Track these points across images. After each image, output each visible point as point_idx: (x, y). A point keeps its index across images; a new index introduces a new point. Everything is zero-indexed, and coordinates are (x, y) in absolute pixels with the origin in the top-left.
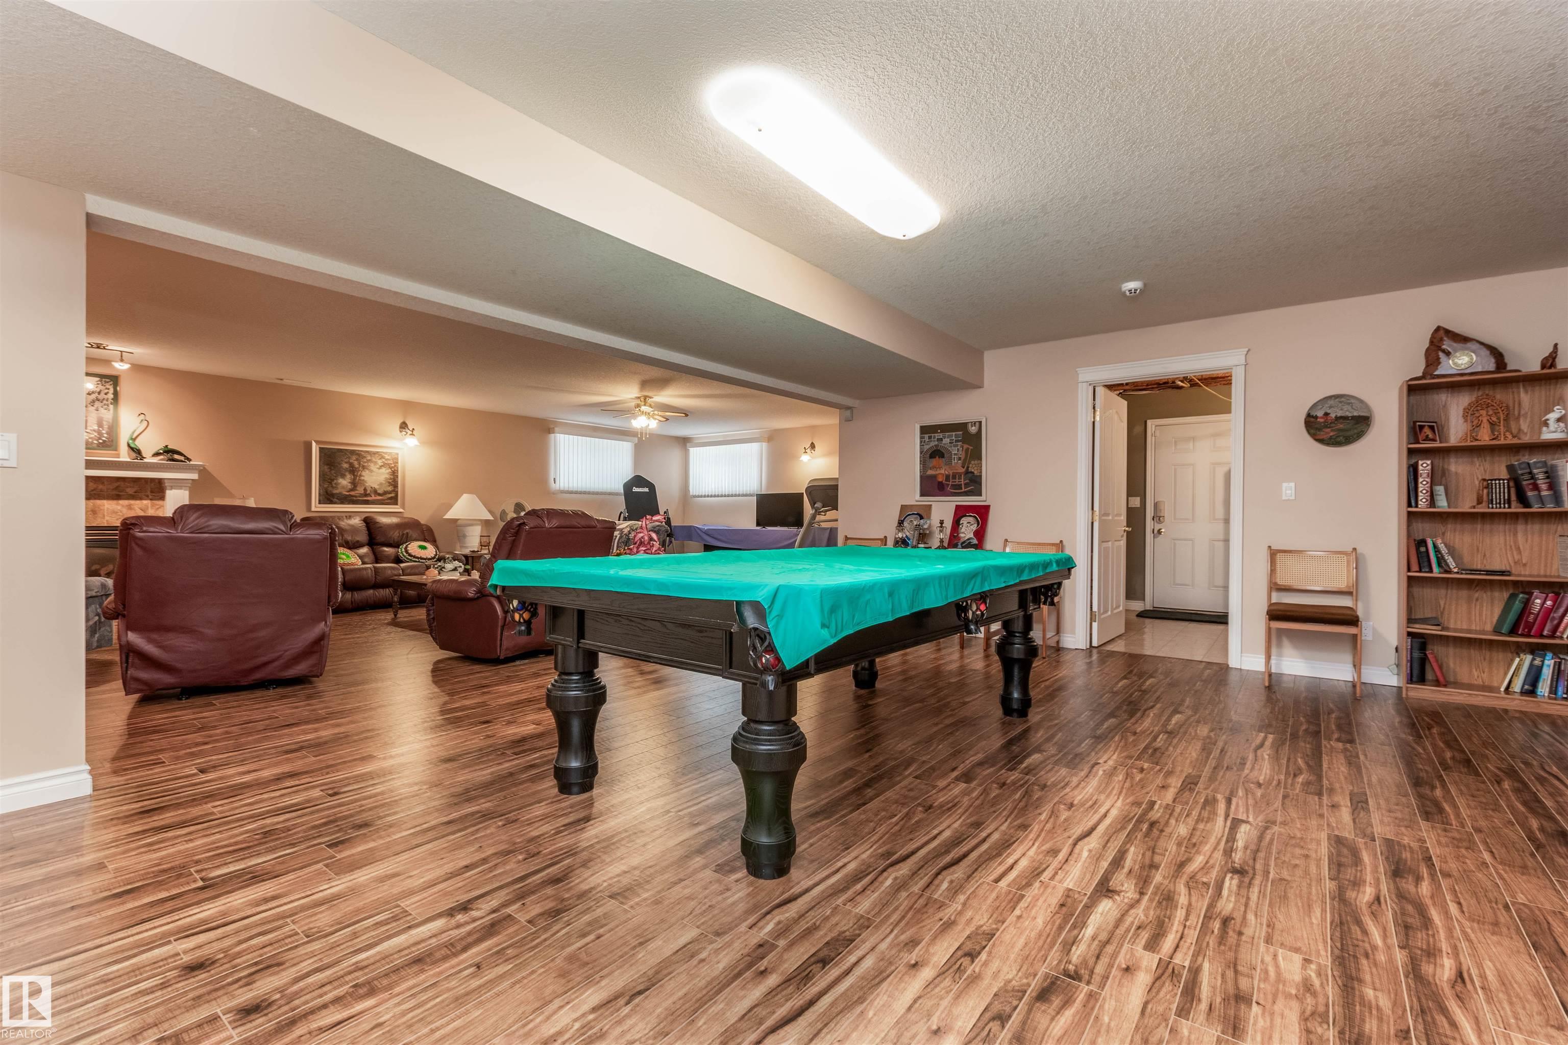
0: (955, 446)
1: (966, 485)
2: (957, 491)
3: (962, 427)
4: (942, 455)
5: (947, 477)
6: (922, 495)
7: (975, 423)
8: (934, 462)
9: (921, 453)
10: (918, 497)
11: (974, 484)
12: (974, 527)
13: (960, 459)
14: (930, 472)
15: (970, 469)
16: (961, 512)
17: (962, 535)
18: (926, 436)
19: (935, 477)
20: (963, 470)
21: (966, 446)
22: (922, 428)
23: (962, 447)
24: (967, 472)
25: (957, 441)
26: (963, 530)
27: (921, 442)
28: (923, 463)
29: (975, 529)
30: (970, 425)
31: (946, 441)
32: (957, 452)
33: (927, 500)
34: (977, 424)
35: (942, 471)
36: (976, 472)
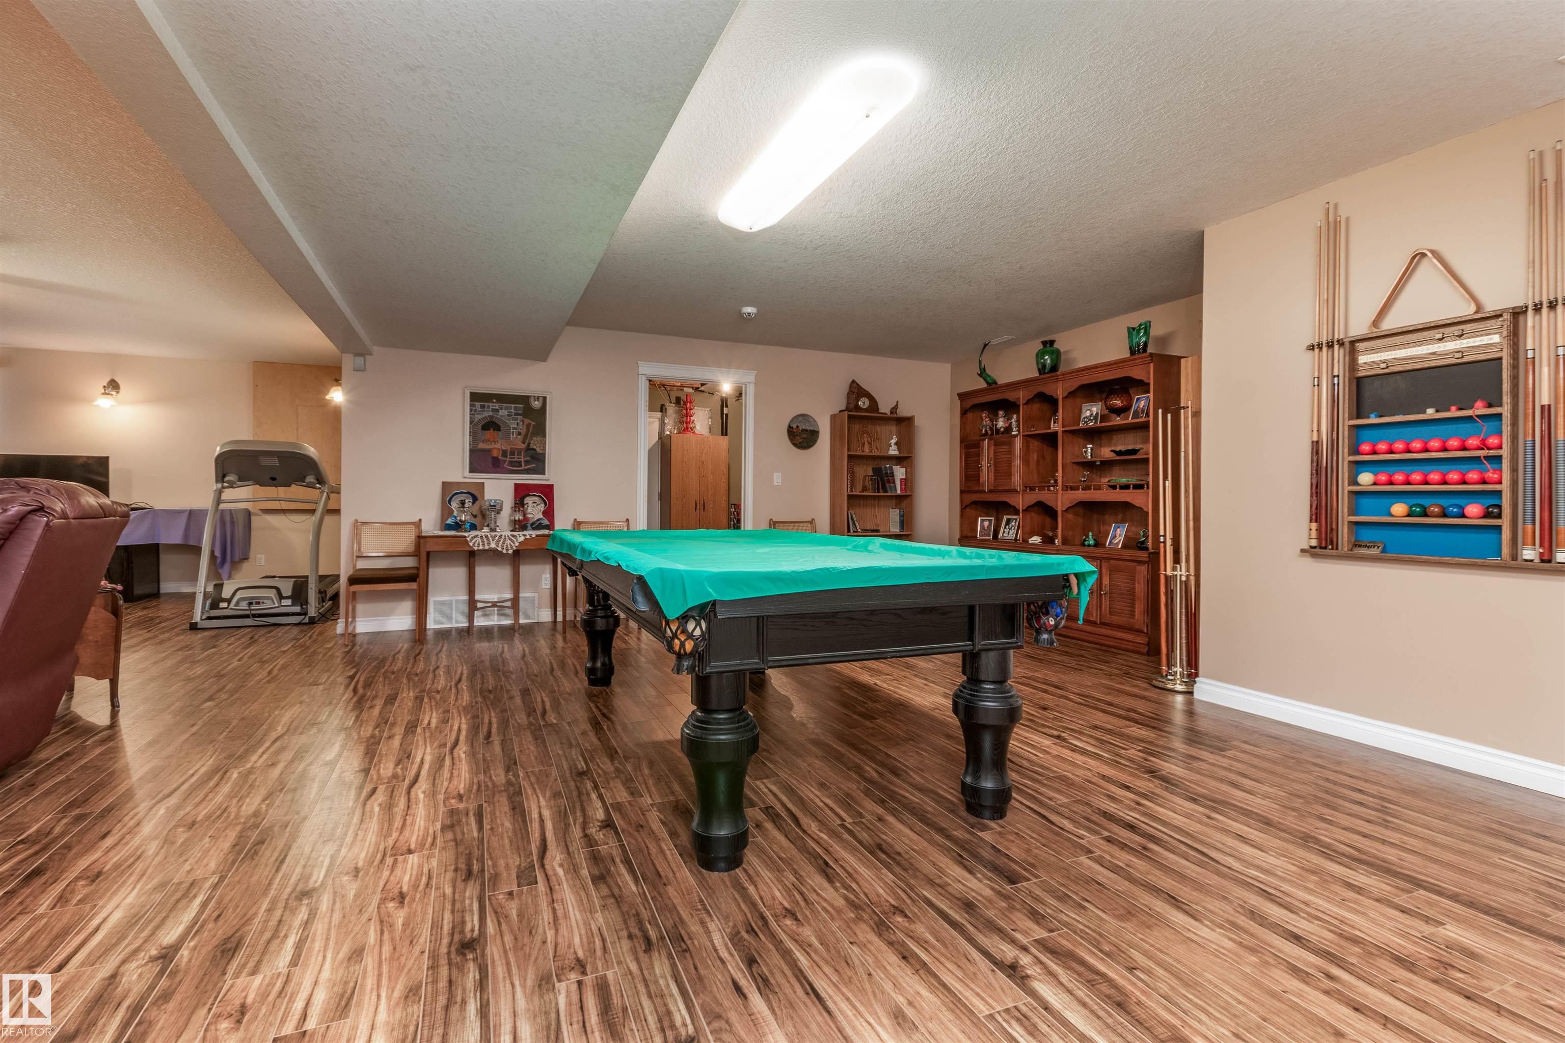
0: (514, 419)
1: (527, 462)
2: (515, 467)
3: (524, 400)
4: (497, 428)
5: (504, 453)
6: (471, 471)
7: (538, 398)
8: (489, 434)
9: (471, 423)
10: (467, 474)
11: (537, 461)
12: (542, 507)
13: (520, 434)
14: (482, 446)
15: (531, 446)
16: (521, 493)
17: (530, 516)
18: (478, 404)
19: (489, 451)
20: (524, 446)
21: (527, 421)
22: (472, 394)
23: (523, 421)
24: (528, 449)
25: (516, 414)
26: (529, 510)
27: (471, 410)
28: (473, 434)
29: (542, 509)
30: (532, 399)
31: (503, 413)
32: (515, 425)
33: (477, 478)
34: (541, 399)
35: (498, 446)
36: (538, 449)
